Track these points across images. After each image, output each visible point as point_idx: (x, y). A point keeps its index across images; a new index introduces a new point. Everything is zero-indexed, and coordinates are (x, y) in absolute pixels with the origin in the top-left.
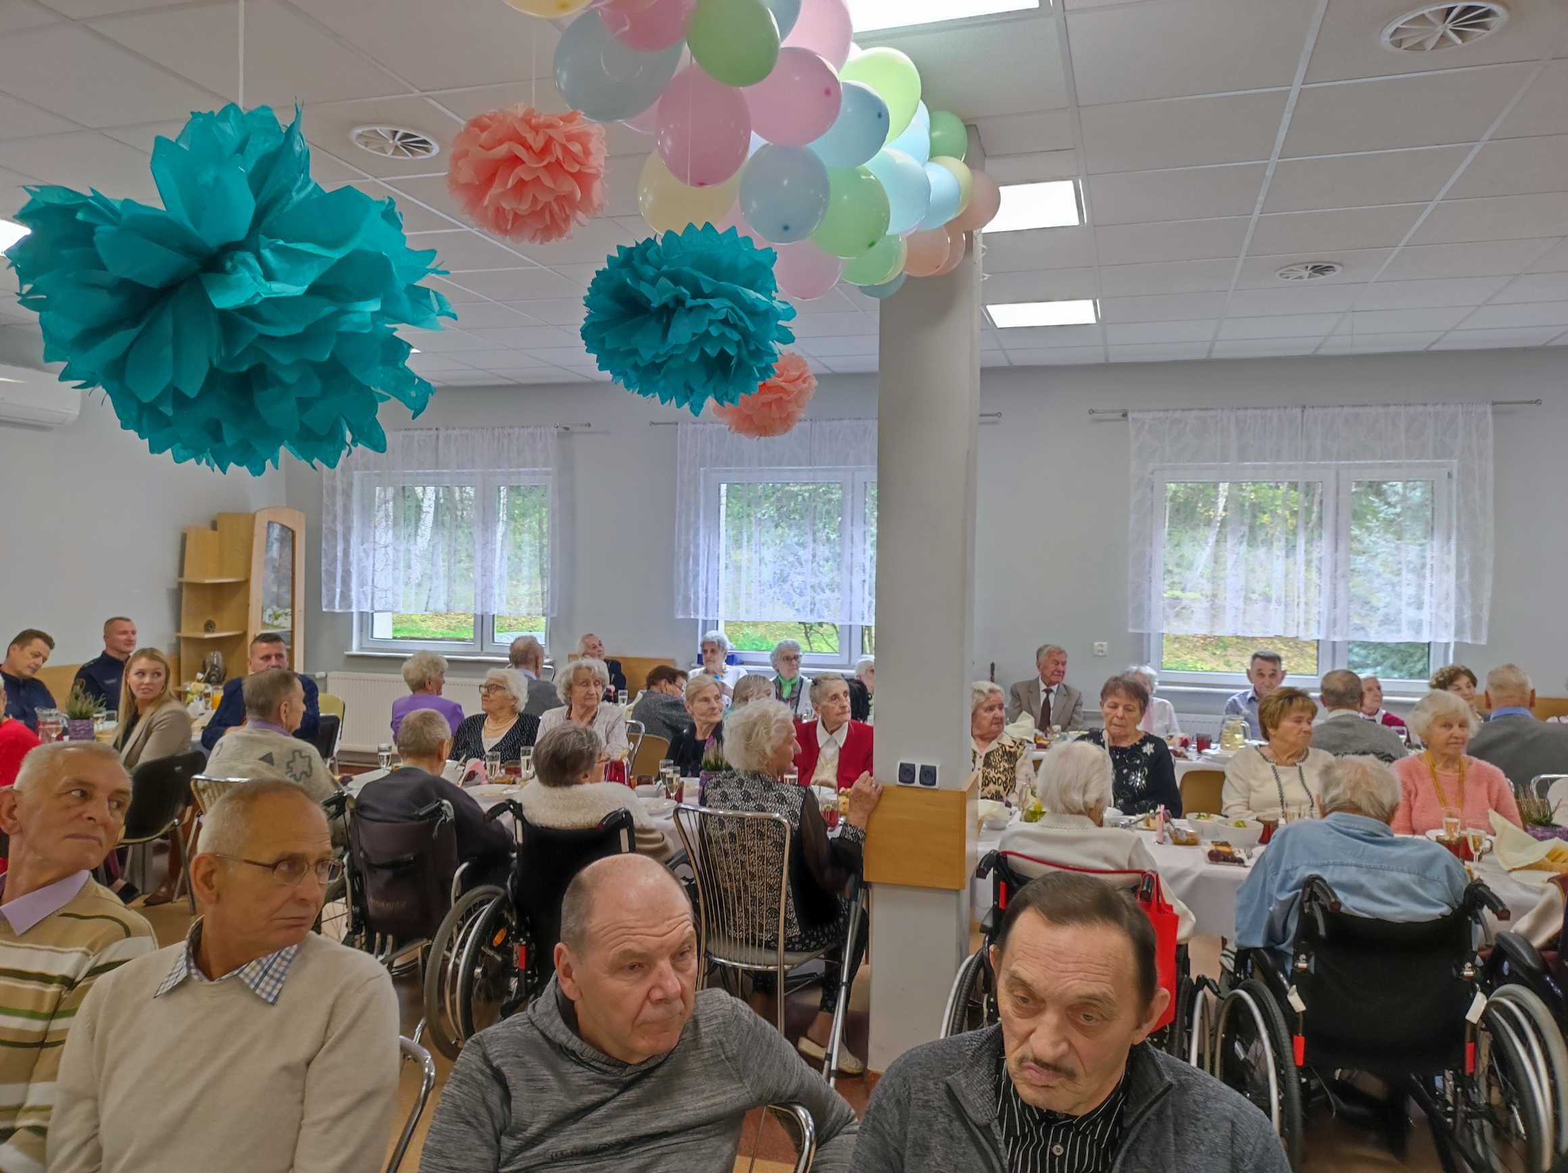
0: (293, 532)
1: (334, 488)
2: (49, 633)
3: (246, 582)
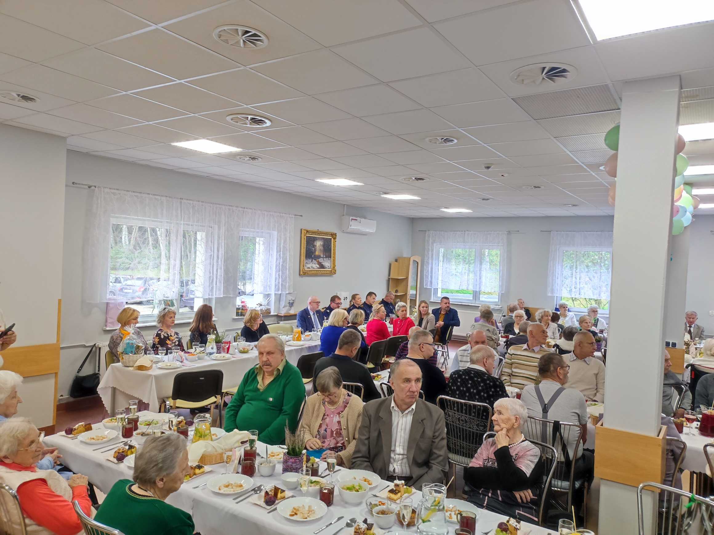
0: (418, 263)
1: (429, 249)
2: (375, 292)
3: (407, 278)
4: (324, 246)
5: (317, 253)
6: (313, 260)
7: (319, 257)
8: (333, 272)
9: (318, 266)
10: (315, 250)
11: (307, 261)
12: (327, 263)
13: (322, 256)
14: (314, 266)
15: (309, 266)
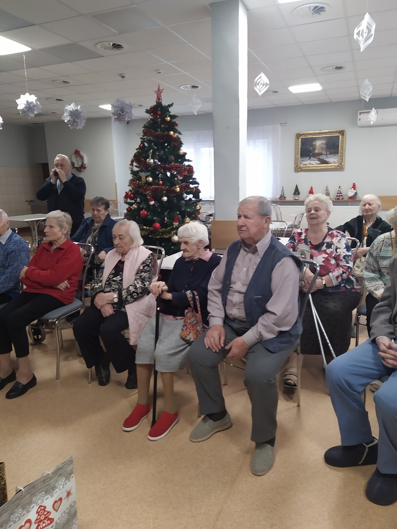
4: (327, 144)
5: (316, 151)
6: (312, 158)
7: (321, 154)
8: (340, 168)
9: (319, 162)
10: (314, 149)
11: (302, 159)
12: (333, 160)
13: (324, 153)
14: (312, 162)
15: (305, 163)
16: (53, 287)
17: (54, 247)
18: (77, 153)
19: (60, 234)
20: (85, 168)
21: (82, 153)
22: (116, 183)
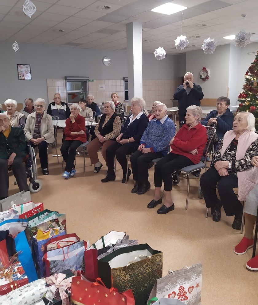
16: (188, 152)
17: (191, 128)
18: (204, 69)
19: (193, 120)
20: (208, 78)
21: (207, 69)
22: (228, 88)
